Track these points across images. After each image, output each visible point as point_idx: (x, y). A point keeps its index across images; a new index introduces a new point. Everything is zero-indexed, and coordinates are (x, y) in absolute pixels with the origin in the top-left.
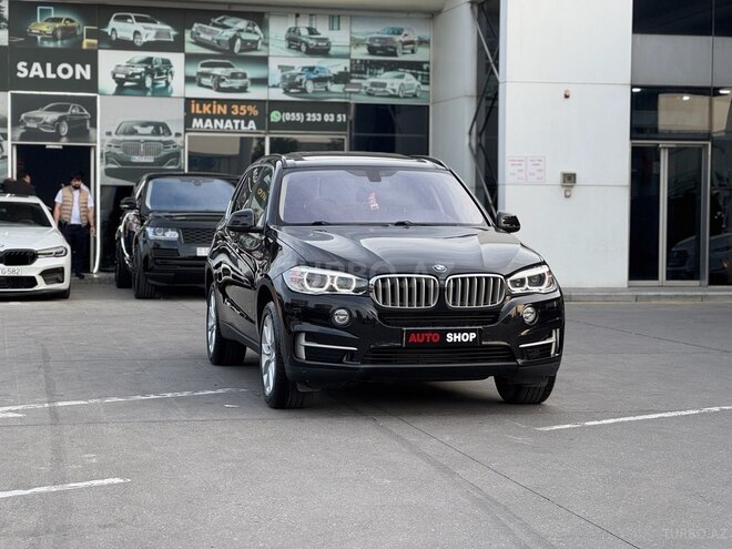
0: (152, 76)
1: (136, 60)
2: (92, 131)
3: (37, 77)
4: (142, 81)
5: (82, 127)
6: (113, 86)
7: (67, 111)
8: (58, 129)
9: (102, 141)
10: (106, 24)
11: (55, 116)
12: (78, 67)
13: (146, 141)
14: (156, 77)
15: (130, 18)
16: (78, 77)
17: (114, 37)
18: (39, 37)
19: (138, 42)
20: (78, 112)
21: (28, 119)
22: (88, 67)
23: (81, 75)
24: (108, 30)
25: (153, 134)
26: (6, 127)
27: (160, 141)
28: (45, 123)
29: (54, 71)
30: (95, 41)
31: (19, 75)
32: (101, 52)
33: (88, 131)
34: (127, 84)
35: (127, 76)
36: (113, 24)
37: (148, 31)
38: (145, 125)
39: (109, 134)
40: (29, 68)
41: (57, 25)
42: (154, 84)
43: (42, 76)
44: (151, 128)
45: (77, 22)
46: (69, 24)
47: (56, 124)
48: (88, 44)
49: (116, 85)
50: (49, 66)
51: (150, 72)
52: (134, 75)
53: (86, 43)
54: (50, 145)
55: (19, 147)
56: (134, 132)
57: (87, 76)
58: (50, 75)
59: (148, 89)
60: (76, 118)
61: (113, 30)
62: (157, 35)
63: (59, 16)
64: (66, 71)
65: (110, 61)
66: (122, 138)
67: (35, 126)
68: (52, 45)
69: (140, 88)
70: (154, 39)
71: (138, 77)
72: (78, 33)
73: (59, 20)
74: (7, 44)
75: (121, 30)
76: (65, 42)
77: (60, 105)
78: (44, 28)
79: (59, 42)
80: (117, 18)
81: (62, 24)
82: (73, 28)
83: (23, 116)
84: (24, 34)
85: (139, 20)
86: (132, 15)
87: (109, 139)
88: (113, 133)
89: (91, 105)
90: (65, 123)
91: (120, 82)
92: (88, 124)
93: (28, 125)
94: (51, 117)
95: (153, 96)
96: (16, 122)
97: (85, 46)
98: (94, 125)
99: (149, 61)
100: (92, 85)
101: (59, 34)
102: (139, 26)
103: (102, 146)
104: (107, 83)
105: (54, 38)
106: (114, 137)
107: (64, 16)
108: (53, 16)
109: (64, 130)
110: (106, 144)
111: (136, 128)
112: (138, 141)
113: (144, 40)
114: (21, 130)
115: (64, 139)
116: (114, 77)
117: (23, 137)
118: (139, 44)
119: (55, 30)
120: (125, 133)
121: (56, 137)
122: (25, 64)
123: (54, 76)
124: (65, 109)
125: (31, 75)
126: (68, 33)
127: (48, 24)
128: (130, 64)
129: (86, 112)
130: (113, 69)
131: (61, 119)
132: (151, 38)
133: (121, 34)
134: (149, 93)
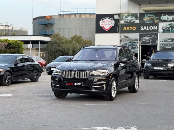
0: (171, 28)
1: (168, 24)
2: (157, 41)
3: (145, 30)
4: (169, 29)
5: (154, 40)
6: (162, 31)
7: (151, 37)
8: (149, 41)
9: (159, 43)
10: (161, 17)
11: (149, 38)
12: (154, 27)
13: (169, 43)
14: (172, 28)
15: (166, 15)
16: (154, 29)
17: (162, 20)
18: (146, 21)
19: (168, 20)
20: (154, 37)
21: (143, 39)
22: (156, 27)
23: (155, 29)
24: (161, 18)
25: (171, 41)
26: (138, 41)
27: (173, 43)
28: (147, 40)
29: (149, 28)
30: (158, 21)
31: (141, 29)
32: (159, 23)
33: (156, 41)
34: (165, 30)
35: (165, 28)
36: (162, 16)
37: (170, 18)
38: (169, 39)
39: (161, 42)
40: (143, 28)
41: (150, 18)
42: (172, 30)
43: (146, 29)
44: (171, 40)
45: (154, 17)
46: (152, 17)
47: (149, 40)
48: (157, 22)
49: (163, 30)
50: (148, 27)
51: (171, 27)
52: (167, 28)
53: (156, 21)
54: (148, 45)
55: (141, 45)
56: (167, 41)
57: (156, 29)
58: (148, 29)
59: (170, 31)
60: (153, 38)
61: (162, 18)
62: (173, 18)
63: (150, 16)
64: (152, 28)
65: (161, 25)
66: (164, 42)
67: (144, 40)
68: (148, 22)
69: (168, 31)
70: (172, 19)
71: (168, 28)
72: (154, 19)
73: (150, 17)
74: (139, 23)
75: (164, 18)
76: (151, 21)
77: (150, 36)
78: (147, 19)
79: (150, 22)
80: (163, 15)
81: (151, 17)
82: (153, 18)
83: (142, 38)
84: (142, 20)
85: (168, 15)
86: (167, 14)
87: (161, 43)
88: (162, 41)
89: (157, 35)
90: (151, 40)
91: (164, 30)
92: (156, 40)
93: (143, 40)
94: (148, 38)
95: (171, 32)
96: (140, 40)
97: (156, 22)
98: (157, 40)
99: (171, 24)
100: (157, 31)
101: (150, 20)
102: (168, 17)
103: (159, 44)
104: (160, 30)
105: (149, 21)
106: (162, 42)
107: (151, 16)
108: (149, 16)
109: (151, 41)
110: (160, 44)
111: (167, 40)
112: (168, 43)
113: (170, 20)
114: (141, 42)
115: (151, 43)
116: (162, 29)
117: (142, 43)
118: (168, 21)
119: (149, 19)
120: (164, 41)
121: (149, 43)
122: (142, 27)
123: (149, 29)
124: (151, 36)
125: (144, 29)
126: (152, 19)
127: (148, 18)
128: (166, 25)
129: (156, 37)
130: (162, 27)
131: (150, 39)
132: (171, 19)
133: (164, 19)
134: (170, 32)
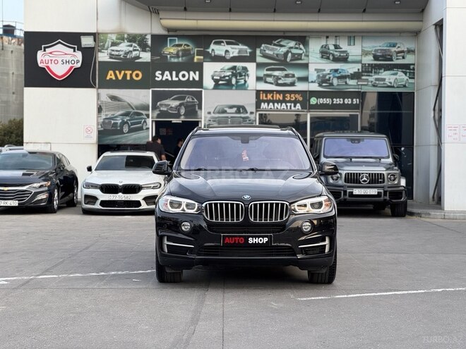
0: (236, 77)
1: (226, 68)
2: (199, 112)
3: (167, 80)
4: (230, 81)
5: (193, 110)
6: (212, 84)
7: (184, 100)
8: (179, 111)
9: (205, 117)
10: (209, 47)
11: (177, 103)
12: (192, 73)
13: (232, 117)
14: (238, 78)
15: (223, 42)
16: (191, 79)
17: (213, 54)
18: (169, 56)
19: (228, 57)
20: (191, 100)
21: (161, 105)
22: (197, 73)
23: (193, 78)
24: (210, 50)
25: (236, 113)
26: (149, 110)
27: (241, 117)
28: (171, 107)
29: (177, 76)
30: (202, 57)
31: (157, 79)
32: (205, 64)
33: (197, 112)
34: (221, 82)
35: (221, 77)
36: (212, 46)
37: (233, 50)
38: (231, 107)
39: (209, 113)
40: (163, 74)
41: (179, 49)
42: (237, 82)
43: (170, 79)
44: (235, 109)
45: (191, 46)
46: (186, 48)
47: (178, 108)
48: (198, 59)
49: (214, 83)
50: (174, 73)
51: (234, 75)
52: (225, 77)
53: (196, 58)
54: (174, 121)
55: (156, 122)
56: (224, 112)
57: (197, 78)
58: (175, 79)
59: (233, 85)
60: (190, 104)
61: (213, 50)
62: (239, 52)
63: (180, 43)
64: (185, 76)
65: (210, 69)
66: (217, 115)
67: (165, 109)
68: (176, 60)
69: (228, 85)
70: (237, 55)
71: (227, 78)
72: (192, 53)
73: (180, 45)
74: (150, 61)
75: (217, 50)
76: (184, 58)
77: (181, 96)
78: (172, 51)
79: (180, 59)
80: (215, 43)
81: (182, 48)
82: (189, 50)
83: (159, 103)
84: (160, 55)
85: (228, 43)
86: (224, 41)
87: (209, 116)
88: (212, 112)
89: (198, 96)
90: (183, 107)
91: (216, 81)
92: (197, 108)
93: (161, 109)
94: (175, 103)
95: (236, 89)
96: (154, 107)
97: (195, 60)
98: (200, 108)
99: (234, 68)
100: (199, 83)
101: (180, 53)
102: (228, 47)
103: (205, 121)
104: (208, 82)
105: (177, 56)
106: (213, 115)
107: (183, 43)
108: (177, 43)
109: (183, 111)
110: (207, 119)
111: (226, 109)
112: (227, 117)
113: (231, 55)
114: (157, 112)
115: (182, 117)
116: (213, 79)
117: (159, 116)
118: (228, 58)
119: (178, 51)
120: (219, 113)
121: (178, 116)
122: (160, 72)
123: (177, 79)
124: (183, 98)
125: (164, 79)
126: (186, 53)
127: (175, 48)
128: (223, 71)
129: (196, 100)
130: (212, 74)
131: (181, 105)
132: (236, 54)
133: (217, 53)
134: (234, 88)
